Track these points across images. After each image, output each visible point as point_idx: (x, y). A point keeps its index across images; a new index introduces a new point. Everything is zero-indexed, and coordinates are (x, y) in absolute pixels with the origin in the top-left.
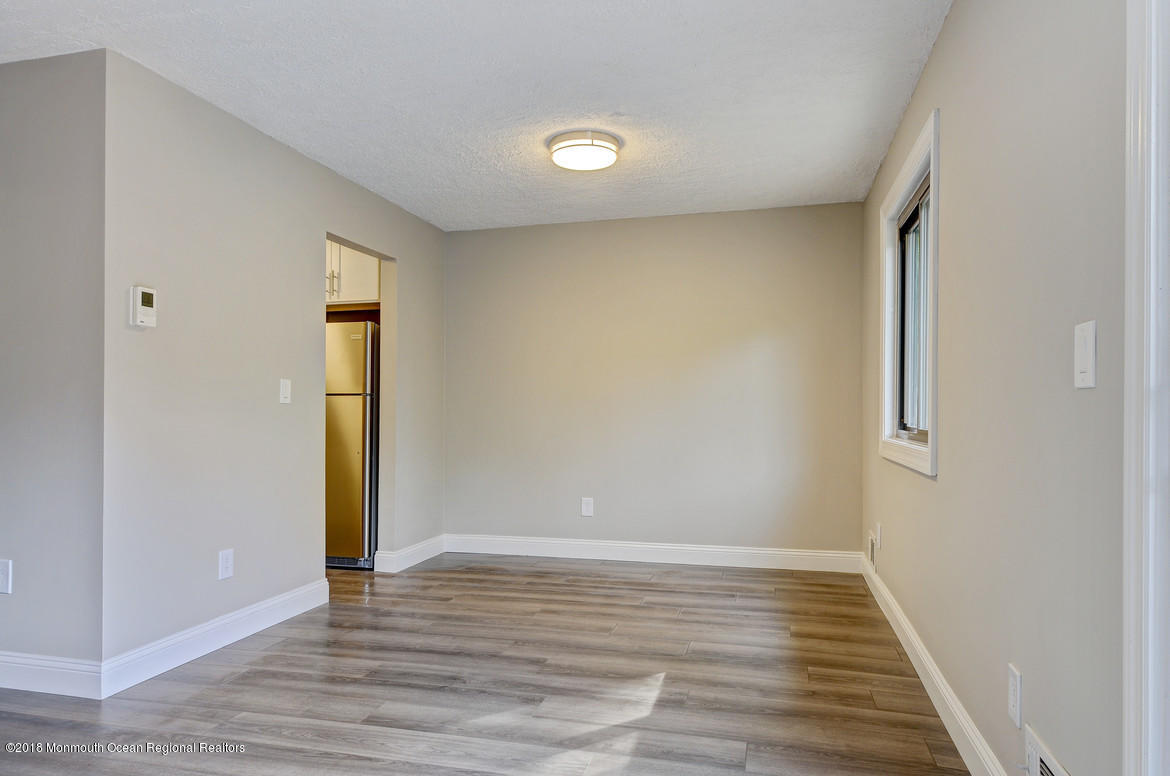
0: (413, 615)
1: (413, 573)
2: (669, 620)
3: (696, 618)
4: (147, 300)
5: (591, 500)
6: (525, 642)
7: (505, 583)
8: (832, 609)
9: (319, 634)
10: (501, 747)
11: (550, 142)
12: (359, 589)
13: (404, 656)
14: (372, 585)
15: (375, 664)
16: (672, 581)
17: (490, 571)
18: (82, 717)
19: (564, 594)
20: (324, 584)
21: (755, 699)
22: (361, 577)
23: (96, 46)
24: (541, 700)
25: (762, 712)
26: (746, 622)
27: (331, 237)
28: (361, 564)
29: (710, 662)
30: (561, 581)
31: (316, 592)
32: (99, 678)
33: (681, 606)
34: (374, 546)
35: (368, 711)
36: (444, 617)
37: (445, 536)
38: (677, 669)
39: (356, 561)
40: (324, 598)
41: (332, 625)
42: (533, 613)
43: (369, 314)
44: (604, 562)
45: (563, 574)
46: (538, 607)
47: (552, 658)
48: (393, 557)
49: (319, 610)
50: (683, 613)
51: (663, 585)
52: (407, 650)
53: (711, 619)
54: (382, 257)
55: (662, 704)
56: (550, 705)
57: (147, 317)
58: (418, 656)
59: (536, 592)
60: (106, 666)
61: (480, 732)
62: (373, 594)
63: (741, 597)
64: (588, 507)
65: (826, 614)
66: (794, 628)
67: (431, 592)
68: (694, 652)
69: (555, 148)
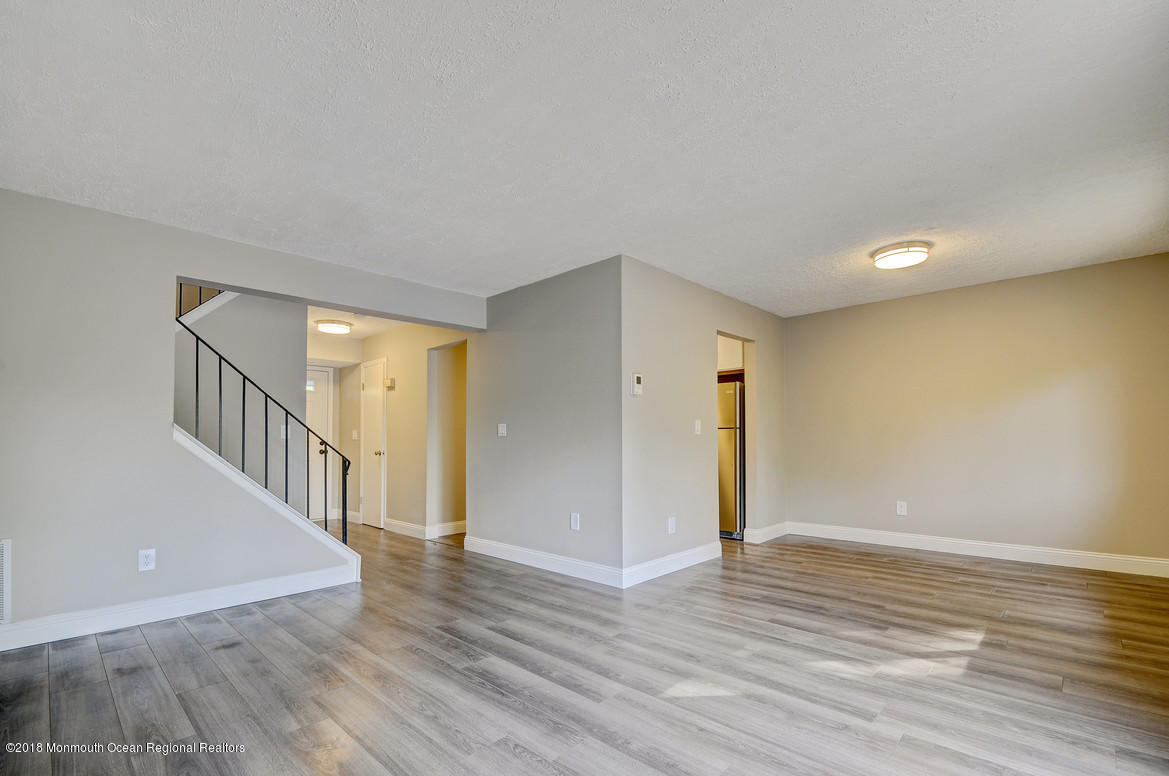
0: (779, 569)
1: (771, 544)
2: (981, 594)
3: (1007, 595)
4: (639, 380)
5: (905, 504)
6: (865, 594)
7: (839, 557)
8: (1150, 603)
9: (719, 571)
10: (864, 649)
11: (873, 255)
12: (733, 549)
13: (783, 591)
14: (742, 549)
15: (765, 593)
16: (983, 569)
17: (825, 549)
18: (618, 595)
19: (889, 568)
20: (718, 545)
21: (1072, 654)
22: (734, 543)
23: (614, 255)
24: (887, 628)
25: (1077, 661)
26: (1057, 603)
27: (719, 333)
28: (734, 536)
29: (1024, 625)
30: (885, 560)
31: (714, 549)
32: (622, 578)
33: (994, 586)
34: (744, 525)
35: (771, 616)
36: (804, 573)
37: (787, 523)
38: (995, 626)
39: (731, 534)
40: (719, 554)
41: (724, 568)
42: (867, 578)
43: (737, 377)
44: (917, 551)
45: (885, 556)
46: (870, 574)
47: (888, 606)
48: (756, 533)
49: (717, 559)
50: (997, 591)
51: (975, 571)
52: (783, 588)
53: (1025, 598)
54: (745, 340)
55: (984, 644)
56: (892, 632)
57: (638, 389)
58: (791, 593)
59: (865, 565)
60: (626, 571)
61: (847, 639)
62: (743, 553)
63: (1051, 586)
64: (902, 508)
65: (1142, 606)
66: (1106, 612)
67: (786, 557)
68: (1009, 617)
69: (877, 258)
